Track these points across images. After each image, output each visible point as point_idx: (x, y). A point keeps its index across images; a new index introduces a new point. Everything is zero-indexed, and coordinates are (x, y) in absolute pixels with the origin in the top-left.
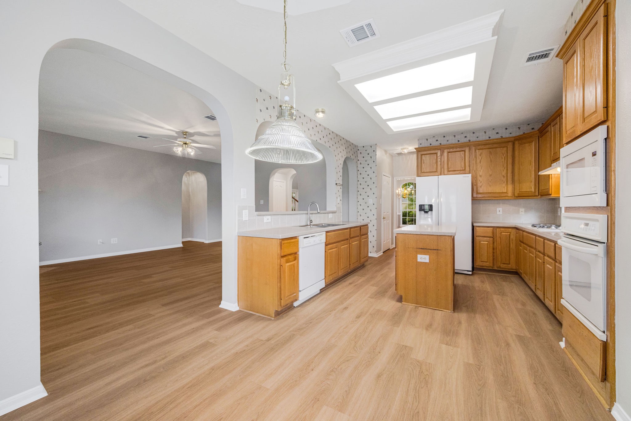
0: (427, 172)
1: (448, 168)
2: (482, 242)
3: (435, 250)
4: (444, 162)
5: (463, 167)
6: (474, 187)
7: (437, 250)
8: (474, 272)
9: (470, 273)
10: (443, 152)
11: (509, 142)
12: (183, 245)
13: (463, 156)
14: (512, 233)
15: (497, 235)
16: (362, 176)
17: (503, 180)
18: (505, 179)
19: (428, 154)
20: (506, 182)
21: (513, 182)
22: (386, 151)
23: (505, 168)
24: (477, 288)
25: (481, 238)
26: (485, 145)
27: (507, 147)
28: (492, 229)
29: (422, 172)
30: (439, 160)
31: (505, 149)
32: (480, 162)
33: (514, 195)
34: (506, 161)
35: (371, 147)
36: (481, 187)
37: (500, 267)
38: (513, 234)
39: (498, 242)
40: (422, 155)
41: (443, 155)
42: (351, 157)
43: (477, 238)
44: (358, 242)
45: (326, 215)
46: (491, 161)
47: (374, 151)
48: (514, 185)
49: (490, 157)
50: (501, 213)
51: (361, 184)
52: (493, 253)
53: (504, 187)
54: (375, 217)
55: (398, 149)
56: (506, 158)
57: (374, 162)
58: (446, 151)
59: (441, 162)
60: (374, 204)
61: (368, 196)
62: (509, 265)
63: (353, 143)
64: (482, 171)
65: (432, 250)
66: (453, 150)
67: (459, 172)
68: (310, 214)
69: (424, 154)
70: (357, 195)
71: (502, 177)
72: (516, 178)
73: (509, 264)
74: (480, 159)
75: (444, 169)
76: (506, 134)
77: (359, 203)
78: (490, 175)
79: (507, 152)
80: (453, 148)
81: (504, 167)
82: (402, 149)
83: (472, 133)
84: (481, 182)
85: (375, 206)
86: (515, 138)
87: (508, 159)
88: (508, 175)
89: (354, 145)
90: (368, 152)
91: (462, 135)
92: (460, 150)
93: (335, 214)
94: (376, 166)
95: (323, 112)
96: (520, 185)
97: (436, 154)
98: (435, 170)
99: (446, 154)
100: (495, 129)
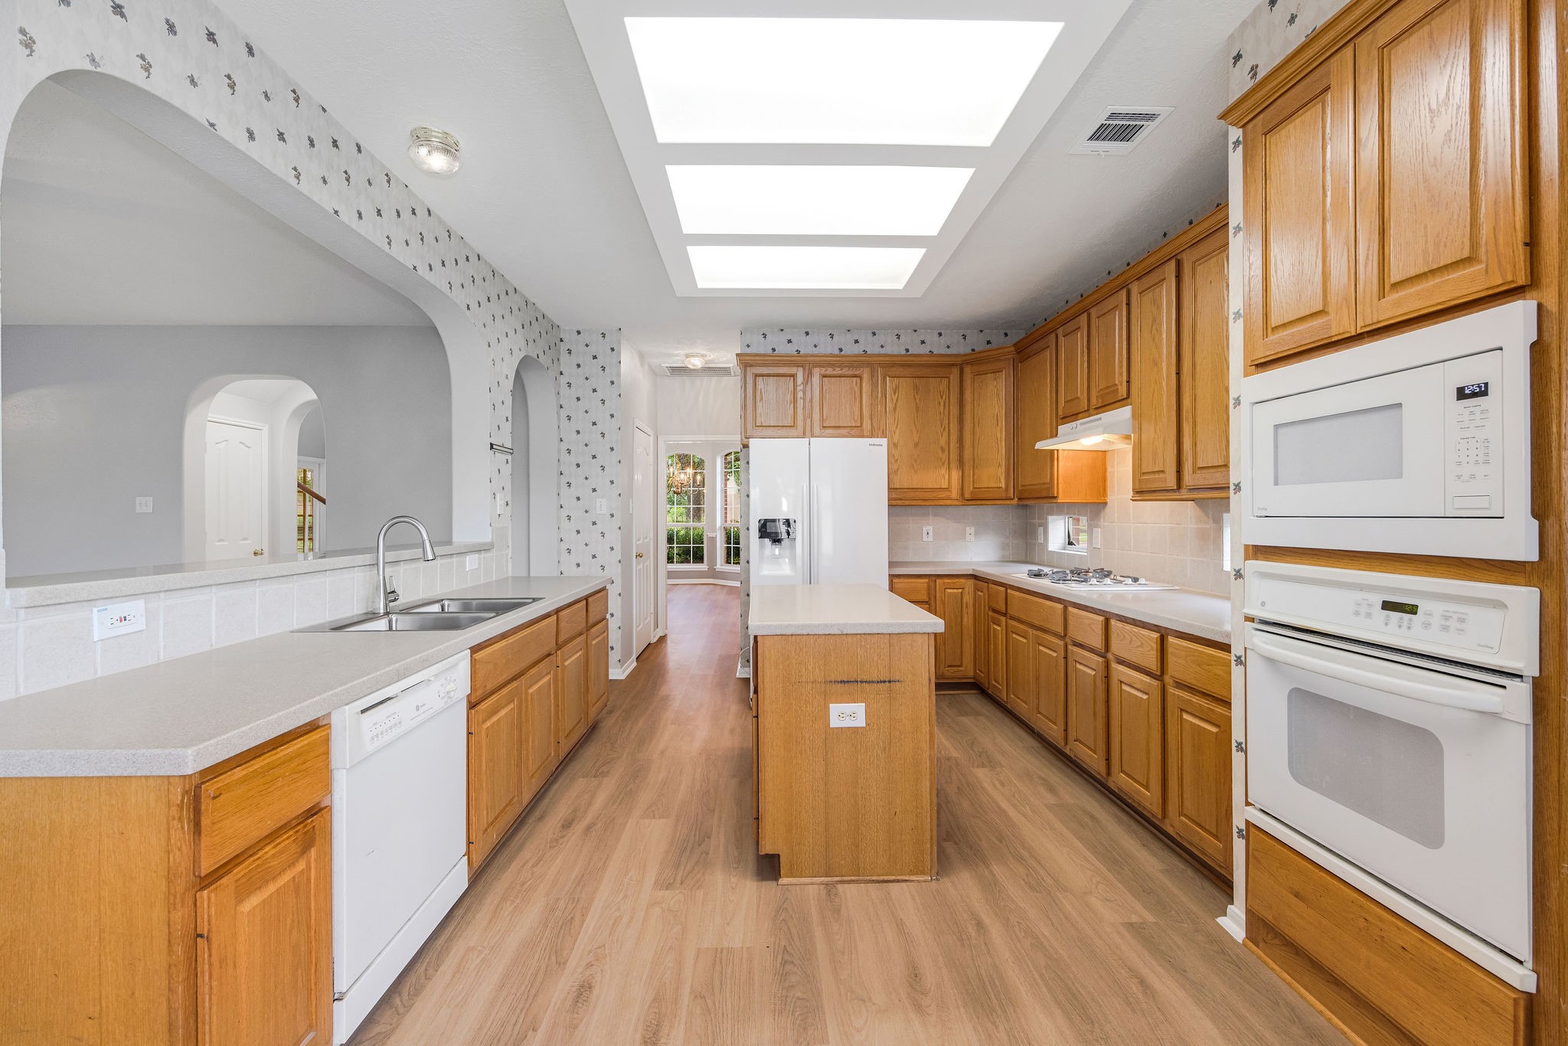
0: (770, 426)
1: (822, 420)
3: (885, 682)
4: (812, 400)
5: (856, 419)
7: (890, 682)
10: (810, 374)
11: (953, 365)
13: (857, 389)
14: (967, 589)
15: (937, 595)
16: (574, 425)
17: (941, 459)
18: (944, 457)
19: (772, 375)
20: (947, 462)
21: (961, 462)
23: (945, 429)
27: (949, 378)
28: (926, 580)
29: (756, 426)
30: (800, 394)
31: (945, 381)
32: (895, 410)
33: (963, 494)
34: (946, 412)
35: (604, 335)
37: (943, 676)
38: (970, 592)
40: (756, 376)
41: (810, 383)
42: (540, 359)
44: (580, 653)
45: (455, 559)
46: (917, 409)
47: (613, 349)
48: (963, 472)
49: (915, 399)
50: (931, 538)
51: (569, 451)
53: (942, 475)
54: (617, 554)
55: (677, 355)
56: (947, 404)
57: (612, 383)
58: (817, 372)
59: (804, 399)
60: (612, 516)
61: (594, 490)
62: (961, 669)
63: (547, 314)
64: (898, 432)
65: (873, 682)
66: (834, 373)
67: (848, 433)
68: (384, 563)
69: (763, 375)
70: (559, 486)
71: (940, 451)
72: (967, 453)
73: (961, 666)
74: (895, 401)
75: (812, 421)
76: (937, 346)
77: (564, 513)
78: (916, 445)
79: (949, 390)
80: (830, 365)
81: (943, 425)
82: (688, 357)
83: (870, 332)
85: (617, 522)
86: (964, 358)
87: (951, 407)
88: (952, 445)
89: (550, 321)
90: (593, 350)
91: (849, 335)
92: (850, 372)
93: (488, 555)
94: (620, 395)
95: (449, 148)
96: (976, 471)
97: (792, 378)
98: (789, 421)
99: (816, 379)
100: (915, 331)
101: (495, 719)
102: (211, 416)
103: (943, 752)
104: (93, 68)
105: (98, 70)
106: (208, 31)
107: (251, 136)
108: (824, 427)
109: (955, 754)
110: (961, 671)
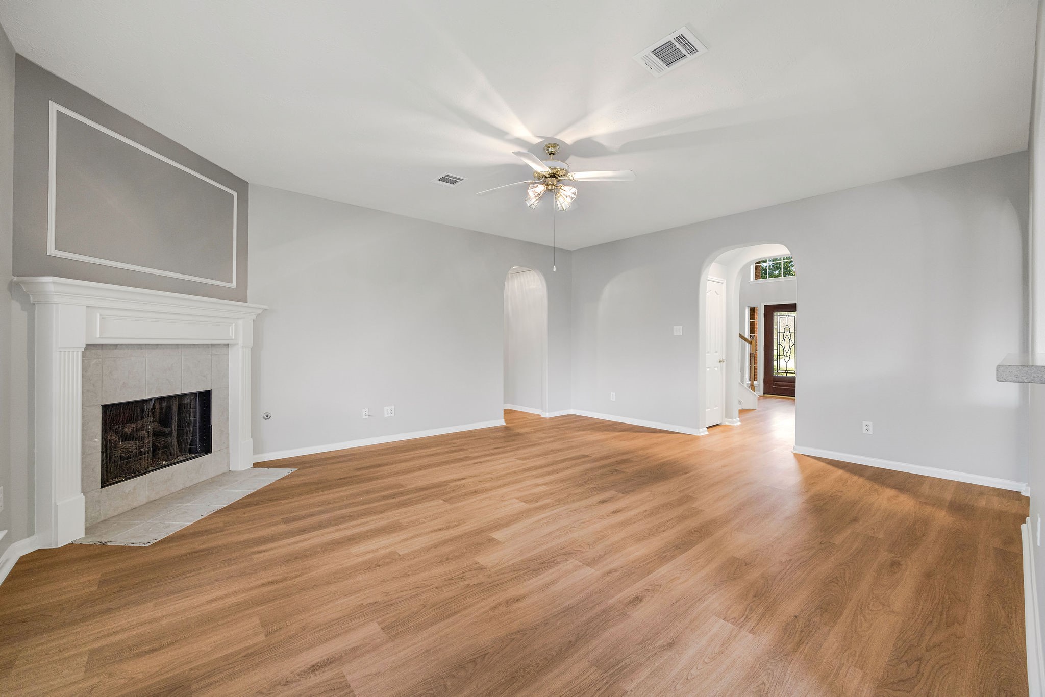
12: (505, 421)
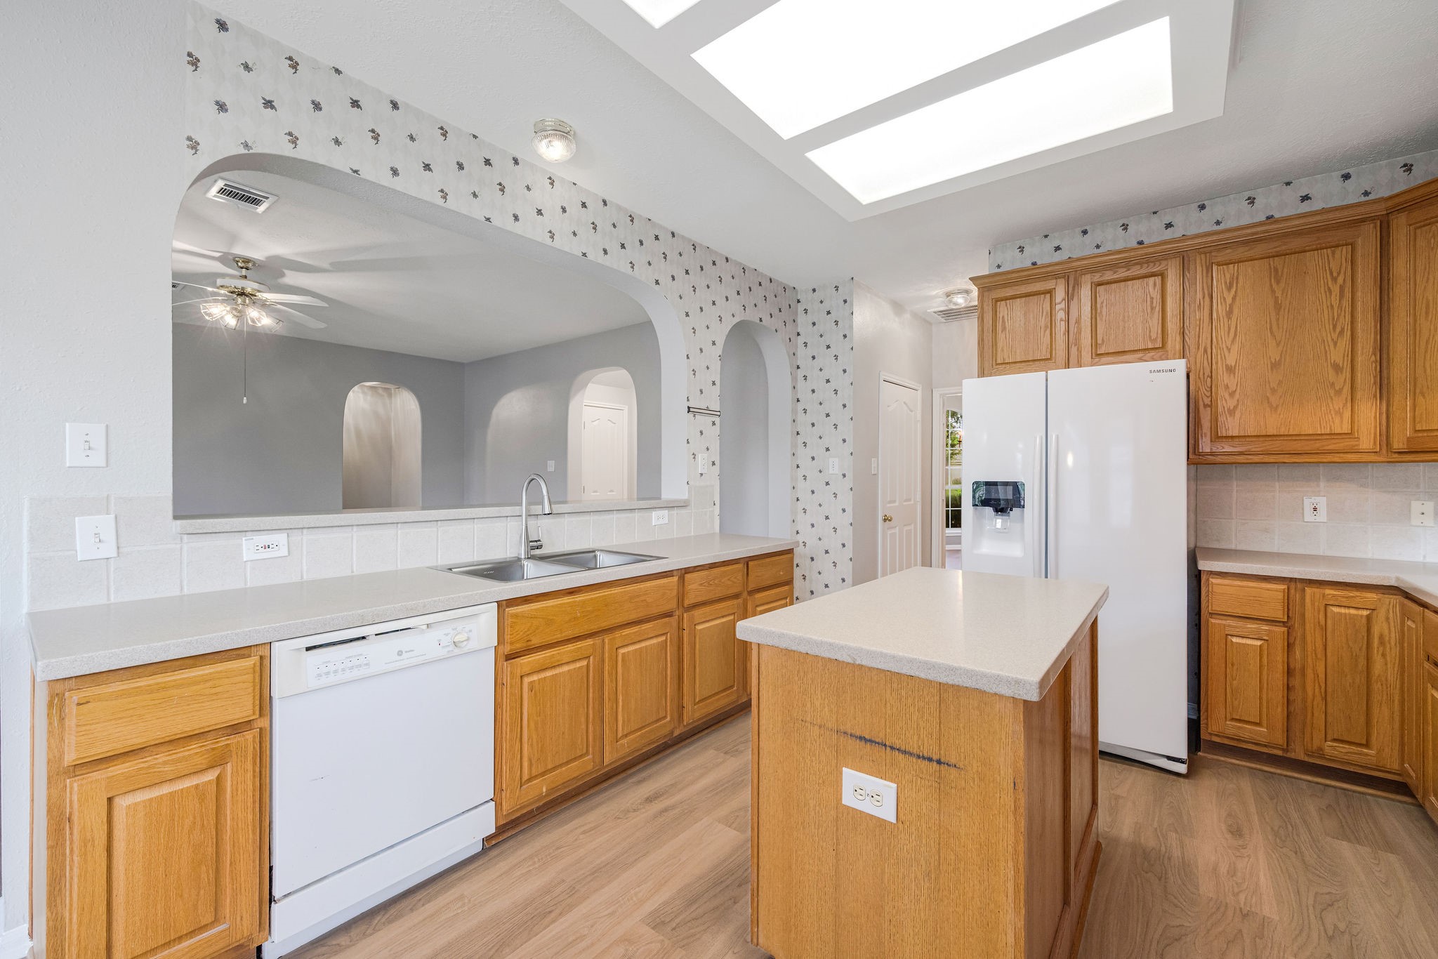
0: (1015, 363)
1: (1095, 344)
2: (1235, 640)
3: (930, 760)
4: (1078, 322)
5: (1154, 336)
6: (1202, 415)
7: (939, 762)
8: (1199, 753)
9: (1182, 768)
10: (1077, 284)
11: (1363, 221)
13: (1156, 294)
14: (1382, 613)
15: (1308, 615)
16: (810, 385)
17: (1333, 384)
18: (1343, 379)
19: (1021, 296)
20: (1347, 390)
21: (1383, 386)
22: (898, 307)
23: (1342, 332)
24: (1206, 888)
25: (1231, 622)
26: (1247, 243)
27: (1353, 245)
28: (1283, 587)
29: (997, 364)
30: (1061, 315)
31: (1346, 251)
32: (1229, 314)
33: (1388, 444)
34: (1346, 303)
35: (837, 288)
36: (1232, 412)
37: (1320, 753)
38: (1387, 619)
39: (1310, 648)
40: (998, 300)
41: (1075, 298)
42: (764, 322)
43: (1213, 621)
44: (728, 618)
45: (636, 515)
46: (1278, 307)
47: (845, 301)
48: (1388, 406)
49: (1273, 291)
50: (1322, 516)
51: (805, 411)
52: (1289, 688)
53: (1340, 414)
54: (848, 517)
55: (937, 296)
56: (1348, 289)
57: (845, 336)
58: (1087, 280)
59: (1068, 322)
60: (844, 476)
61: (828, 449)
62: (1365, 751)
63: (774, 277)
64: (1235, 348)
65: (911, 754)
66: (1115, 276)
69: (1006, 299)
70: (795, 445)
71: (1331, 372)
72: (1399, 371)
73: (1366, 746)
74: (1229, 301)
75: (1079, 351)
77: (800, 472)
78: (1275, 366)
79: (1353, 267)
80: (1113, 266)
81: (1338, 330)
82: (948, 296)
83: (1197, 206)
84: (1232, 394)
85: (849, 482)
86: (1390, 203)
87: (1359, 294)
88: (1360, 359)
89: (779, 283)
90: (826, 306)
91: (1155, 219)
92: (1144, 271)
93: (683, 511)
94: (852, 349)
95: (563, 132)
96: (1420, 399)
97: (1048, 296)
98: (1044, 352)
99: (1085, 292)
100: (1288, 184)
101: (542, 675)
102: (586, 402)
103: (1242, 897)
104: (246, 152)
105: (251, 151)
106: (352, 100)
107: (395, 172)
108: (1098, 355)
109: (1269, 909)
110: (1367, 755)
